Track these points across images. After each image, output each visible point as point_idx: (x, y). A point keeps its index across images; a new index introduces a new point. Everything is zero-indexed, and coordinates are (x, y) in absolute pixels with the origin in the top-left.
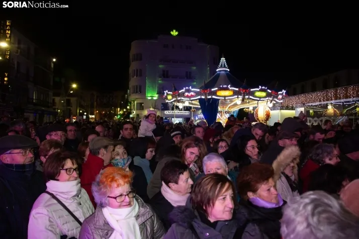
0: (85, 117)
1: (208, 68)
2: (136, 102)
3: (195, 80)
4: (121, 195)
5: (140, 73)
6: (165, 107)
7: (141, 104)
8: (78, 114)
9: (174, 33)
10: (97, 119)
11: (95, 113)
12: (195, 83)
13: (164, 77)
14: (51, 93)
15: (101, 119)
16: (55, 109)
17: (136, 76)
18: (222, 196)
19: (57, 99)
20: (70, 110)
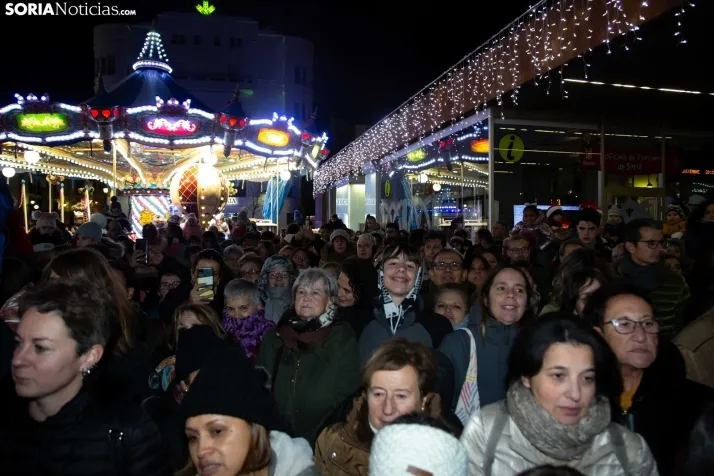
1: (284, 93)
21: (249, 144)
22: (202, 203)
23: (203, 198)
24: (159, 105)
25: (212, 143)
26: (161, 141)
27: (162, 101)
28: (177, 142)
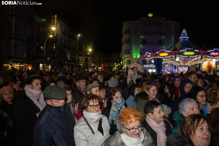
0: (96, 68)
1: (173, 37)
2: (126, 60)
3: (164, 45)
4: (133, 128)
5: (128, 42)
6: (145, 62)
7: (129, 60)
8: (92, 67)
9: (150, 15)
10: (103, 70)
11: (102, 66)
12: (164, 47)
13: (144, 43)
14: (77, 55)
15: (105, 69)
16: (79, 64)
17: (127, 43)
18: (200, 126)
19: (80, 58)
20: (88, 64)
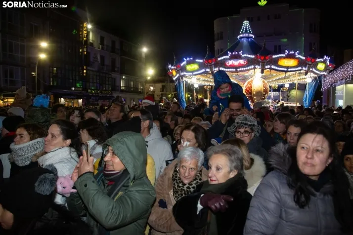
21: (273, 67)
22: (254, 95)
23: (254, 93)
24: (229, 55)
25: (255, 68)
26: (232, 70)
27: (230, 53)
28: (238, 70)
